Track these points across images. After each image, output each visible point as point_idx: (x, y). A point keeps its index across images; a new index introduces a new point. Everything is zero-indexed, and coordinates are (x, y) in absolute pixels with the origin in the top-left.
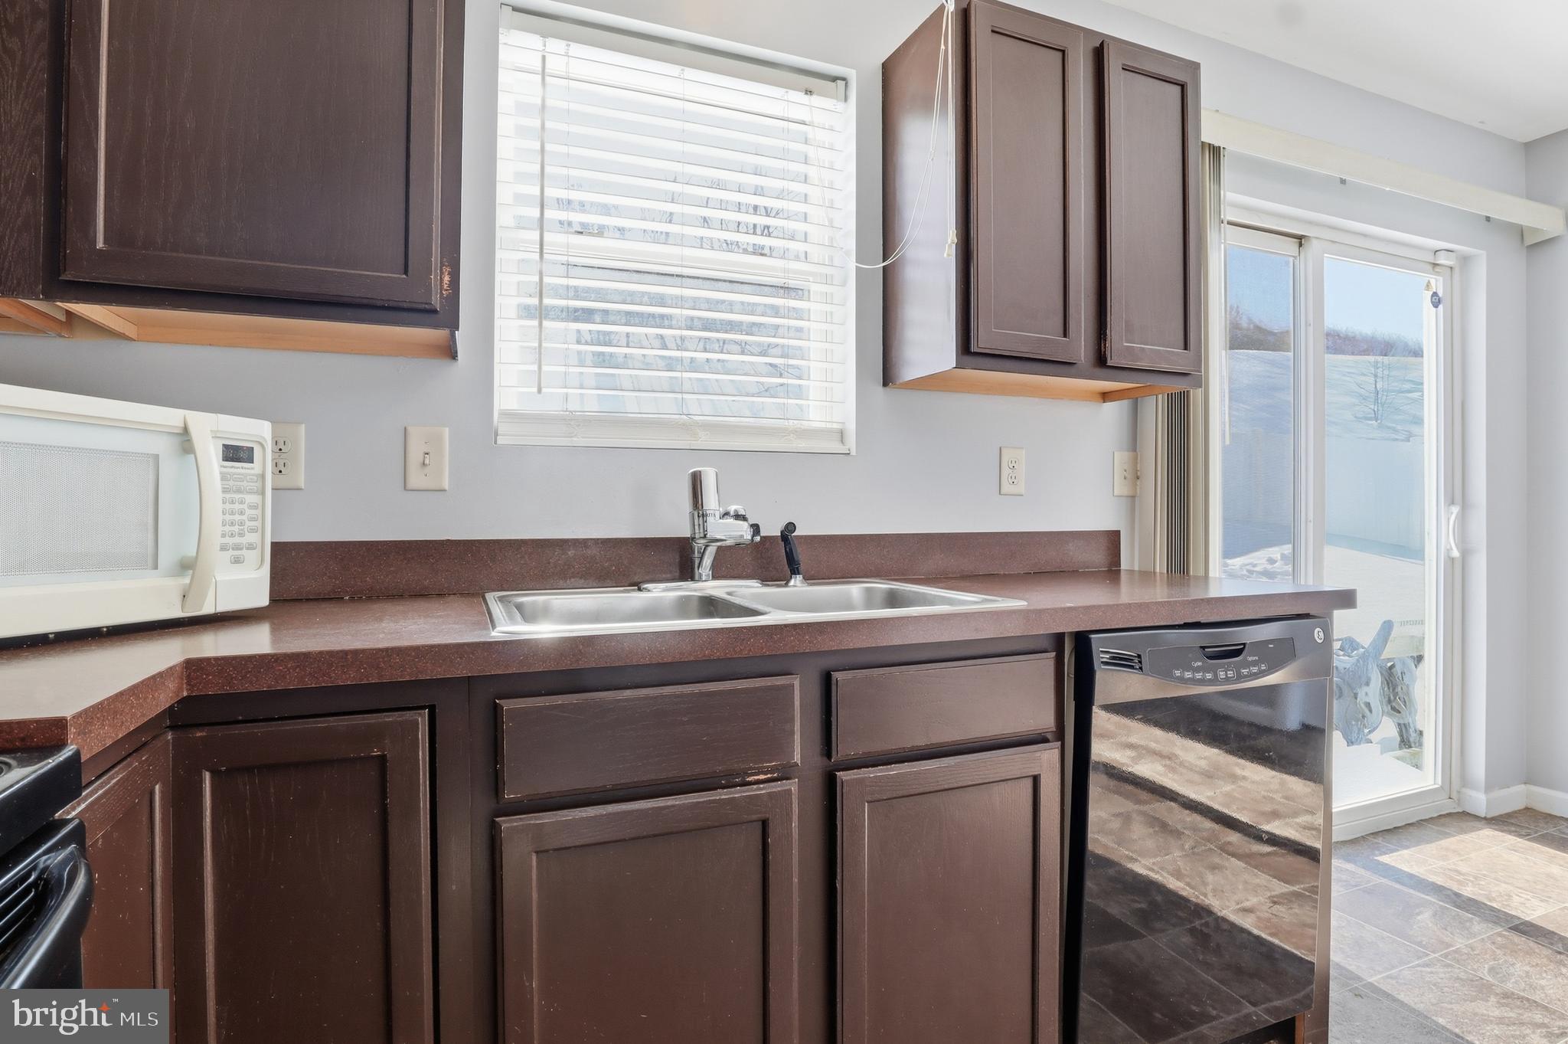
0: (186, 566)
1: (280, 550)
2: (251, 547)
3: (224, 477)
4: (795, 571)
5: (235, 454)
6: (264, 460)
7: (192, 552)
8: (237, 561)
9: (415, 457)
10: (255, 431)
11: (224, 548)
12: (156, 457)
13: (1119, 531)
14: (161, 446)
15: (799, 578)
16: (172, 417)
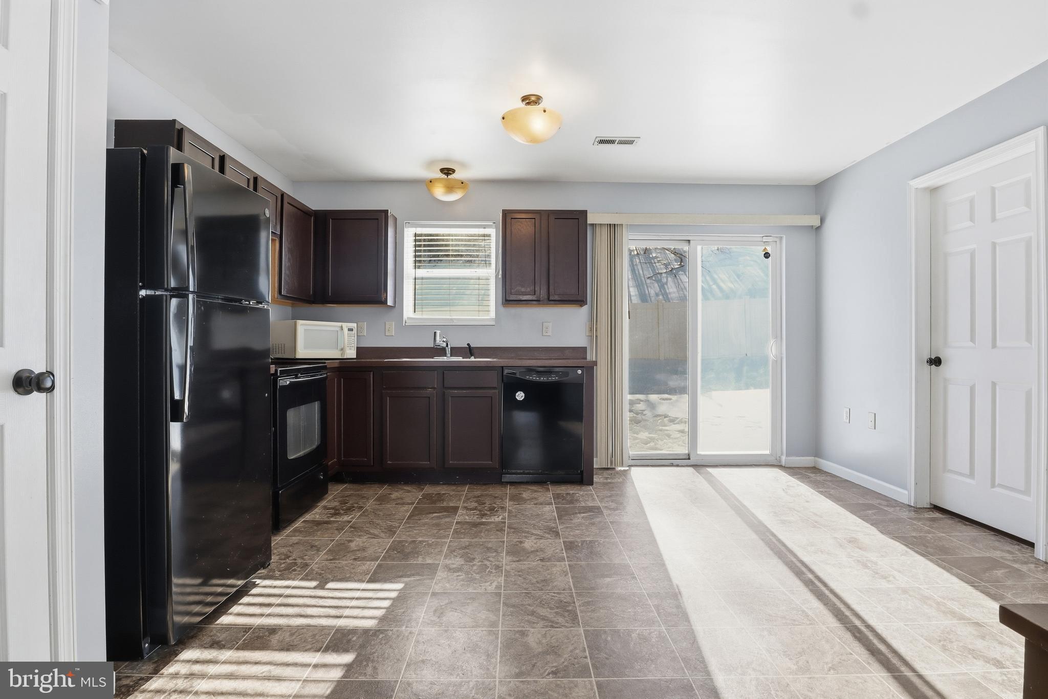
0: (342, 349)
1: (358, 348)
2: (353, 347)
3: (348, 334)
4: (472, 355)
5: (350, 330)
6: (355, 331)
7: (342, 347)
8: (350, 349)
9: (387, 329)
10: (354, 325)
11: (348, 347)
12: (337, 331)
13: (586, 347)
14: (338, 329)
15: (473, 357)
16: (339, 324)
